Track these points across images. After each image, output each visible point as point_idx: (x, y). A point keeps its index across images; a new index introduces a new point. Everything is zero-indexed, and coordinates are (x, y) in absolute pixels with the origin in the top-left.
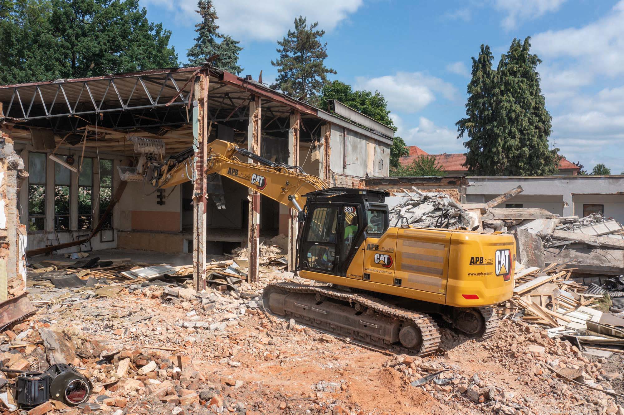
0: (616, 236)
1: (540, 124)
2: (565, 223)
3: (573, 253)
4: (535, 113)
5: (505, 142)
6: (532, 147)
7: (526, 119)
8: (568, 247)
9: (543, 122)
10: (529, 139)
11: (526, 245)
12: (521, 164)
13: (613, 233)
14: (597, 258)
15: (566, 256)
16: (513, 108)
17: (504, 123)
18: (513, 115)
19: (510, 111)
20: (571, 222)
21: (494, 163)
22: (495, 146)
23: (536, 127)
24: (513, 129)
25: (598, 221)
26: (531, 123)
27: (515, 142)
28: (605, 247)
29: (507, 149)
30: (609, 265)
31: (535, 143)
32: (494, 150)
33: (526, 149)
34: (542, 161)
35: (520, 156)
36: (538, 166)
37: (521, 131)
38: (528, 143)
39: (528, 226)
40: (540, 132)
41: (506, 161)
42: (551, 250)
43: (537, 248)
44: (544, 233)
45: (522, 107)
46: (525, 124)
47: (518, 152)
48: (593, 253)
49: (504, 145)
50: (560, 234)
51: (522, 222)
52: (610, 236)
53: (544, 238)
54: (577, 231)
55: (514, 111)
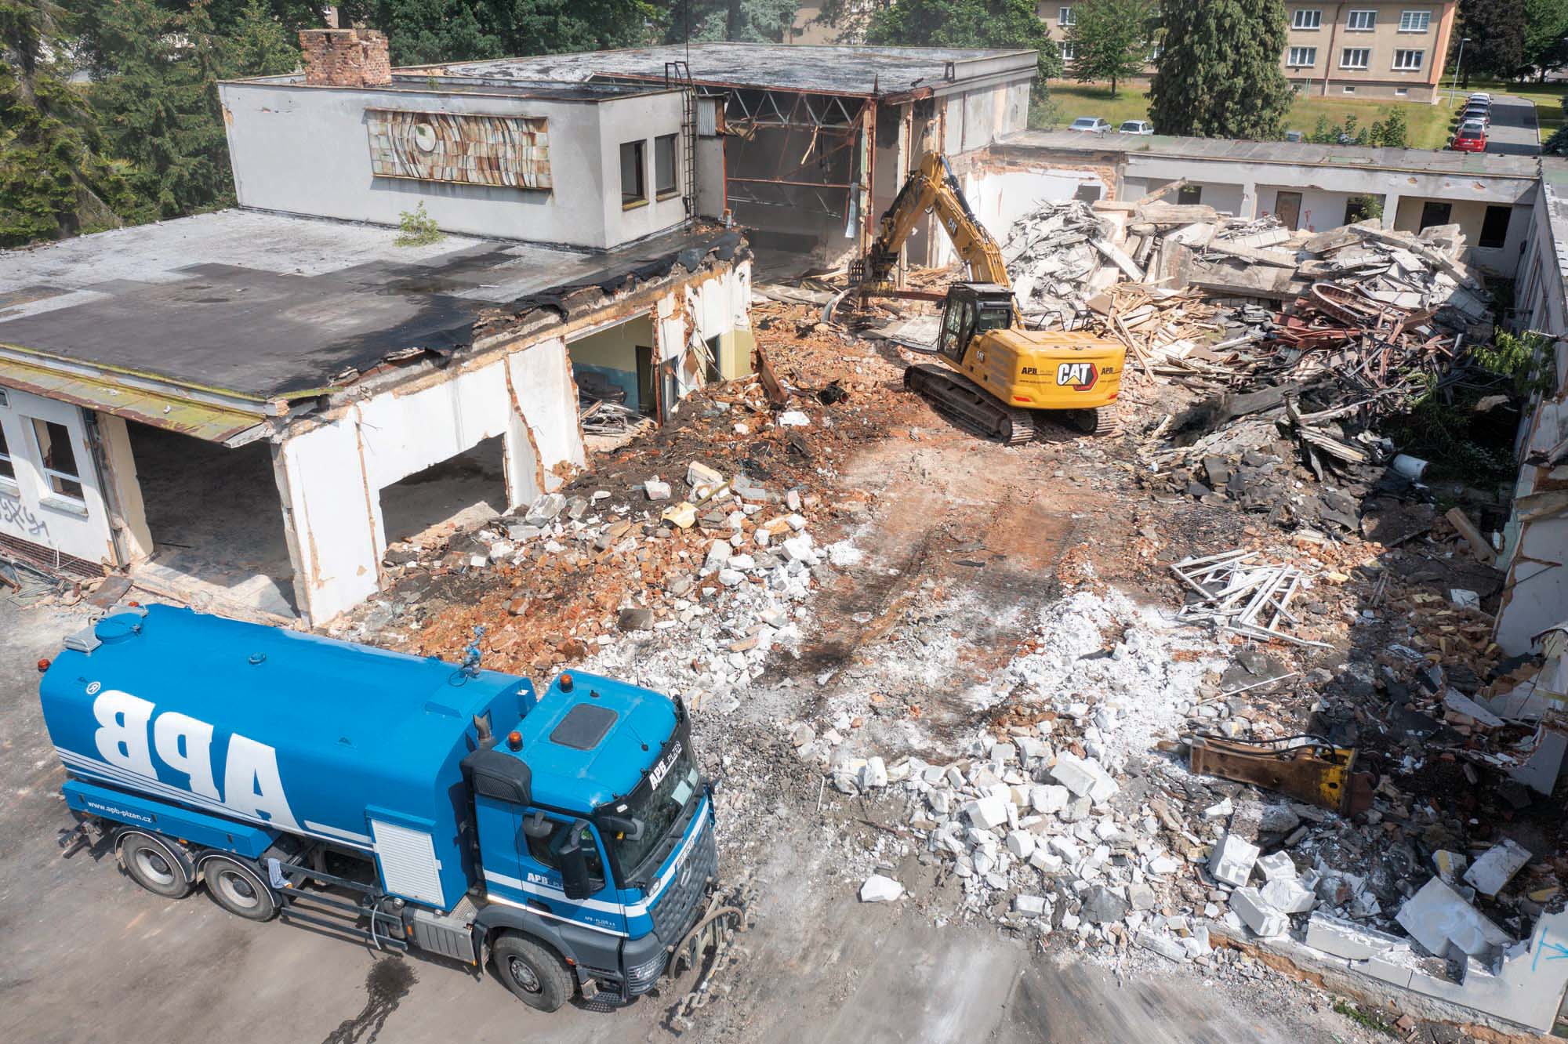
0: (1282, 250)
1: (1268, 38)
2: (1231, 228)
3: (1227, 269)
4: (1263, 17)
5: (1211, 66)
6: (1249, 76)
7: (1248, 29)
8: (1222, 261)
9: (1273, 34)
10: (1246, 63)
11: (1170, 261)
12: (1229, 104)
13: (1279, 244)
14: (1249, 278)
15: (1217, 273)
16: (1229, 11)
17: (1210, 37)
18: (1227, 23)
19: (1225, 15)
20: (1239, 227)
21: (1188, 100)
22: (1192, 75)
23: (1263, 43)
24: (1226, 47)
25: (1270, 227)
26: (1254, 36)
27: (1222, 69)
28: (1261, 263)
29: (1211, 80)
30: (1257, 286)
31: (1255, 69)
32: (1190, 80)
33: (1240, 81)
34: (1259, 102)
35: (1229, 93)
36: (1254, 107)
37: (1236, 49)
38: (1244, 69)
39: (1184, 231)
40: (1266, 50)
41: (1206, 97)
42: (1204, 264)
43: (1184, 263)
44: (1199, 244)
45: (1244, 8)
46: (1245, 36)
47: (1227, 84)
48: (1249, 270)
49: (1207, 73)
50: (1218, 245)
51: (1179, 227)
52: (1275, 248)
53: (1196, 249)
54: (1239, 241)
55: (1230, 15)
